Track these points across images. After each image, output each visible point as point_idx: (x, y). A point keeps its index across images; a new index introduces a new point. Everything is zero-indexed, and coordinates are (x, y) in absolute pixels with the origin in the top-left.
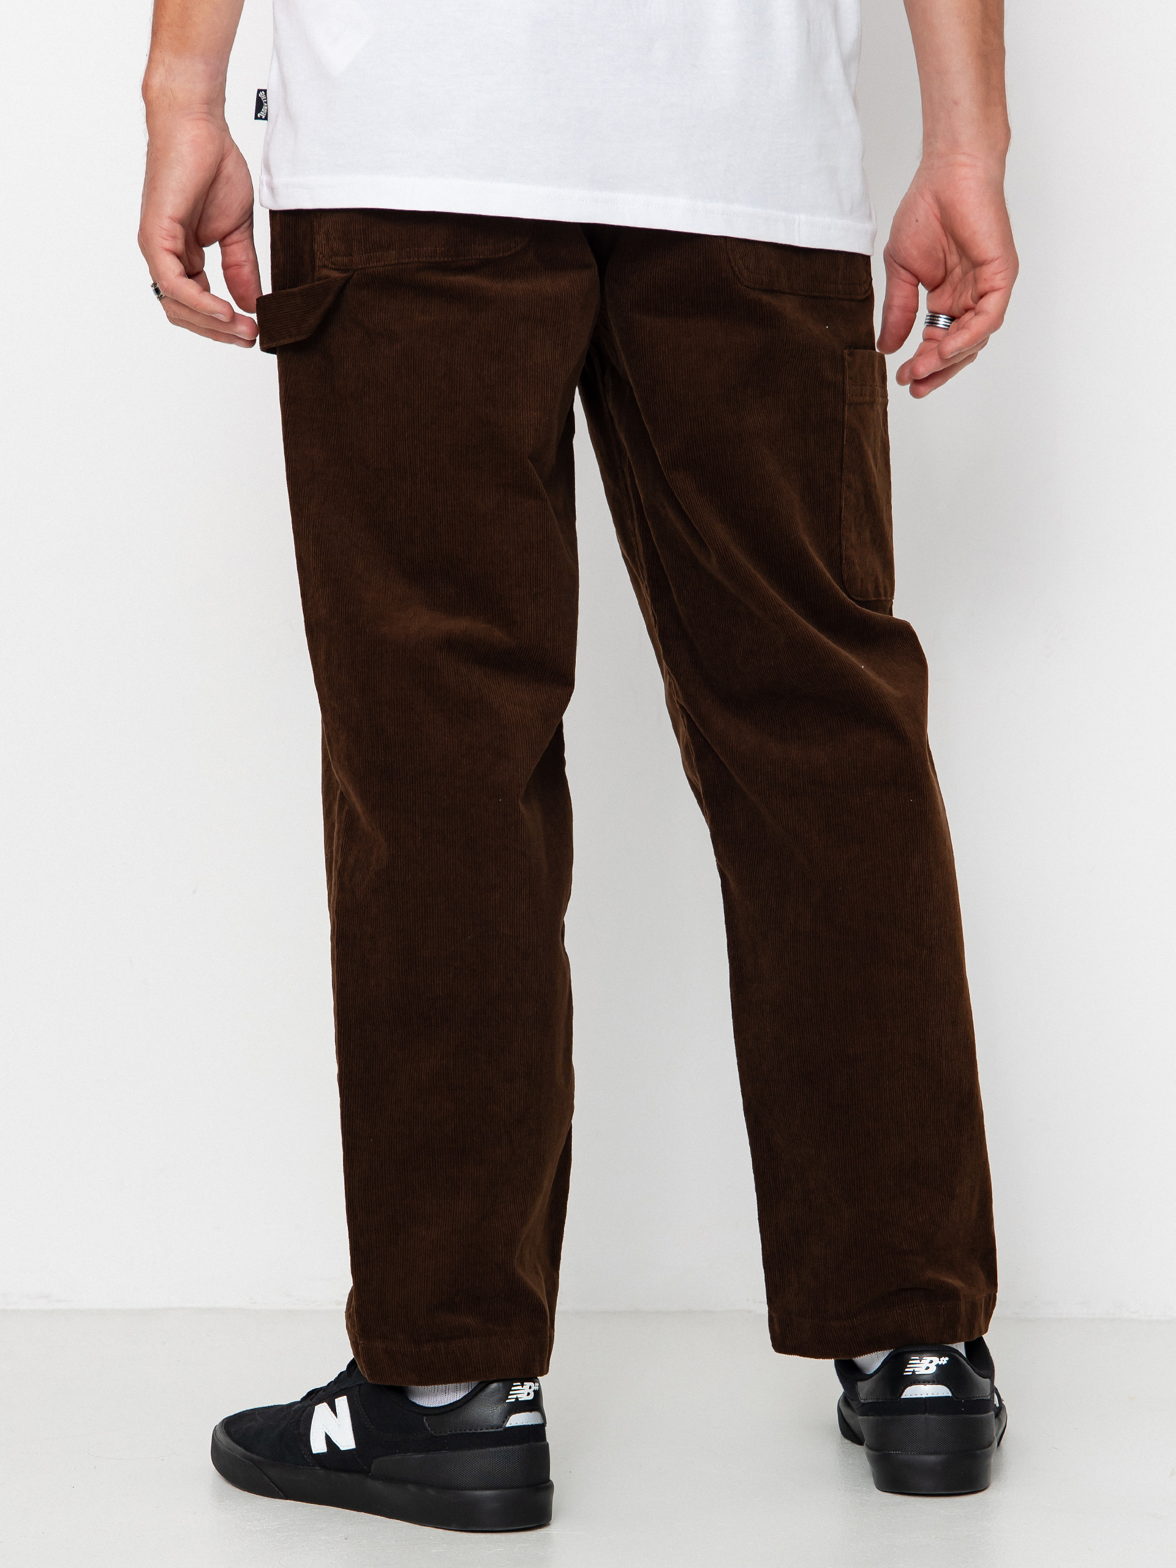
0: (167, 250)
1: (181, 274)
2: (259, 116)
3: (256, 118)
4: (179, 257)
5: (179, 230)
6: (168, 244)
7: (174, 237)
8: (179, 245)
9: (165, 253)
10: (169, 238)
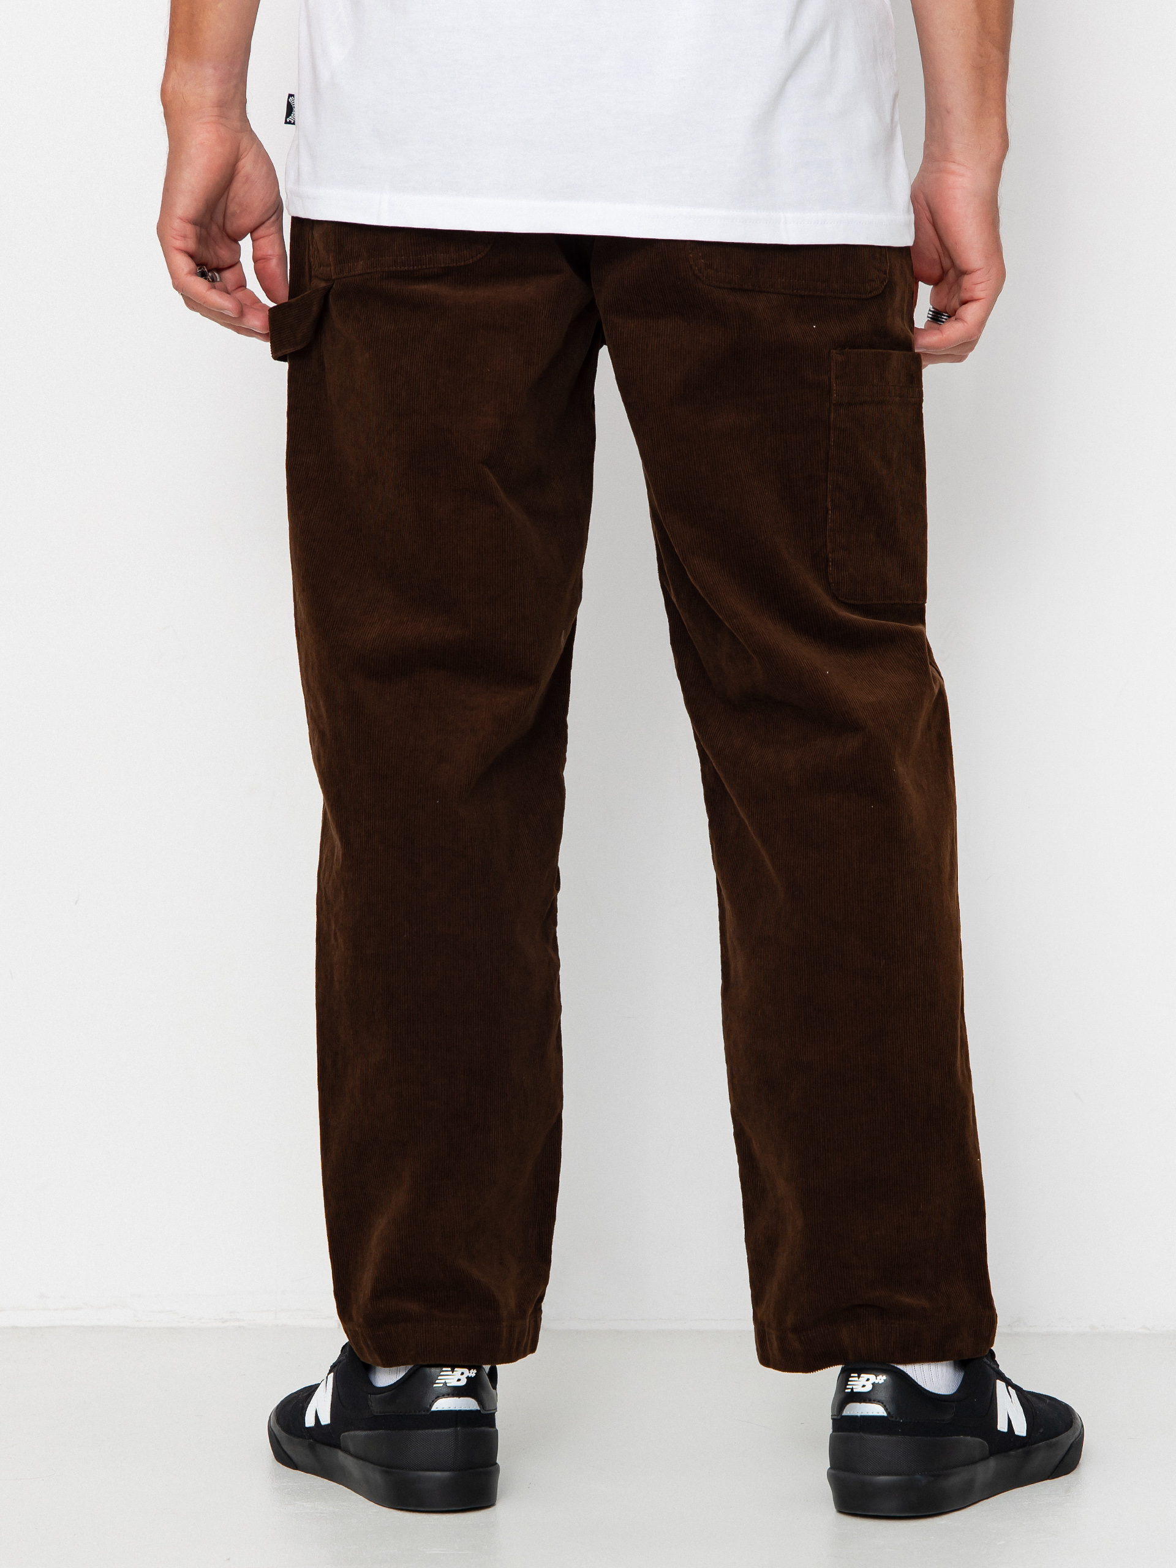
0: (177, 249)
1: (190, 273)
2: (288, 121)
3: (286, 122)
4: (191, 256)
5: (189, 230)
6: (179, 243)
7: (185, 237)
8: (191, 245)
9: (176, 252)
10: (179, 238)
